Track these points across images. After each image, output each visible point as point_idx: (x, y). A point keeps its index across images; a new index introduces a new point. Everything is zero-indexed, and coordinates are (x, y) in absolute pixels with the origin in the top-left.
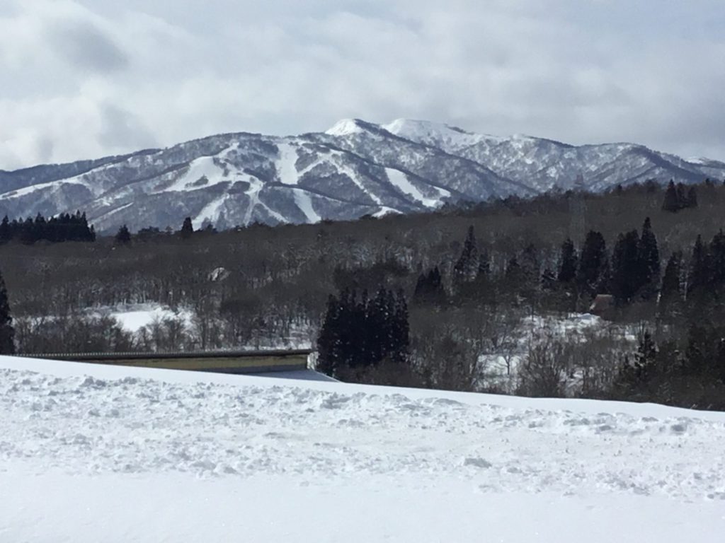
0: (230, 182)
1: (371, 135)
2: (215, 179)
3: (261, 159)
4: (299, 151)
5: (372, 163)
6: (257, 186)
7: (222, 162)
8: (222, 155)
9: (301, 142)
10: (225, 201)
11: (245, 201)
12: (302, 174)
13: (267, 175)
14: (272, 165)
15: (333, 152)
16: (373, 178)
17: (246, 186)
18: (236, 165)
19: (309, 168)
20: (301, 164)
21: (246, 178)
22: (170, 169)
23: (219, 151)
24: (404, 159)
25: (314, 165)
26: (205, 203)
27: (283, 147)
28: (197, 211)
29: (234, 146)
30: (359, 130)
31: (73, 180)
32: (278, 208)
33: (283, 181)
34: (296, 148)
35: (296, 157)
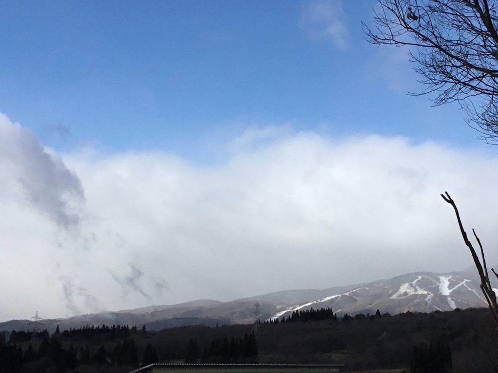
0: (418, 294)
2: (411, 292)
4: (449, 280)
6: (430, 296)
7: (414, 285)
8: (414, 283)
9: (450, 277)
12: (451, 290)
13: (436, 290)
14: (438, 286)
15: (465, 280)
17: (425, 296)
18: (421, 288)
19: (455, 288)
20: (450, 287)
21: (425, 292)
22: (390, 289)
23: (413, 281)
25: (457, 286)
27: (442, 278)
31: (347, 294)
32: (441, 306)
33: (444, 294)
34: (448, 279)
35: (449, 283)
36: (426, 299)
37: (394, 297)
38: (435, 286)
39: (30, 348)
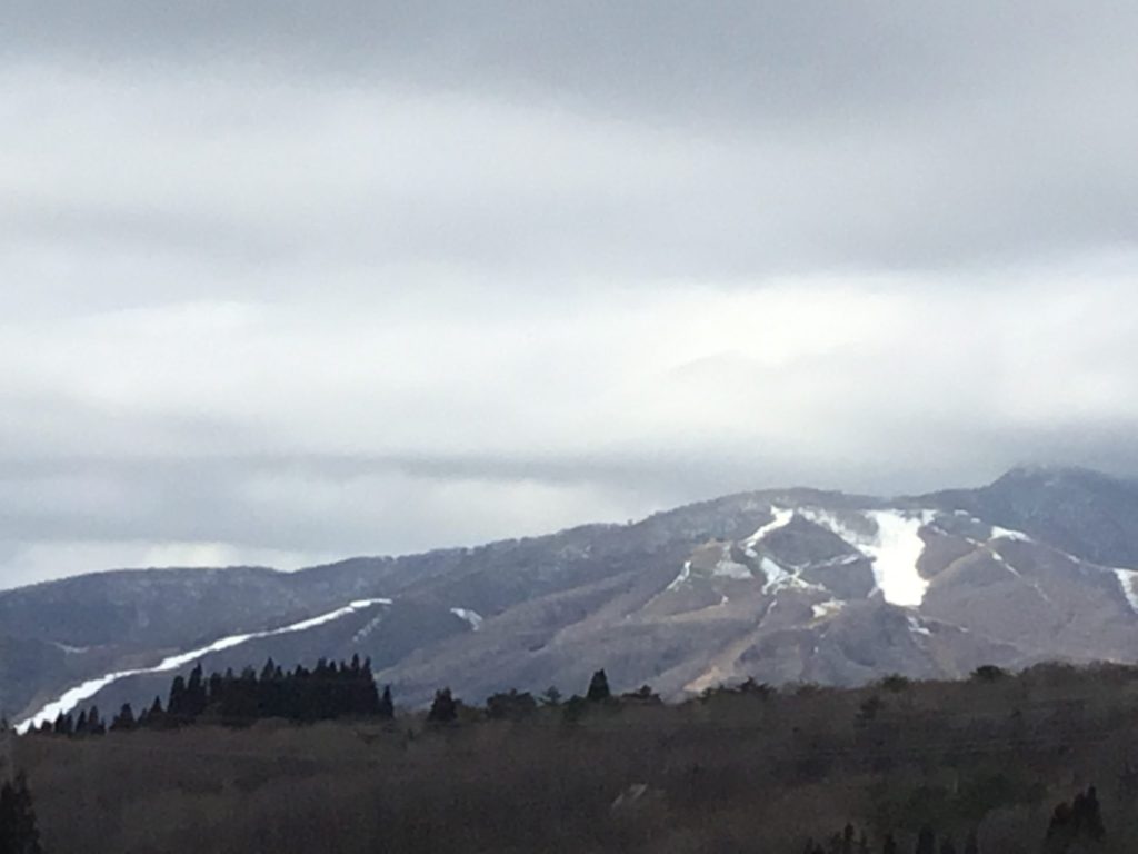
12: (932, 583)
13: (853, 584)
19: (951, 569)
27: (886, 519)
36: (811, 623)
38: (853, 558)
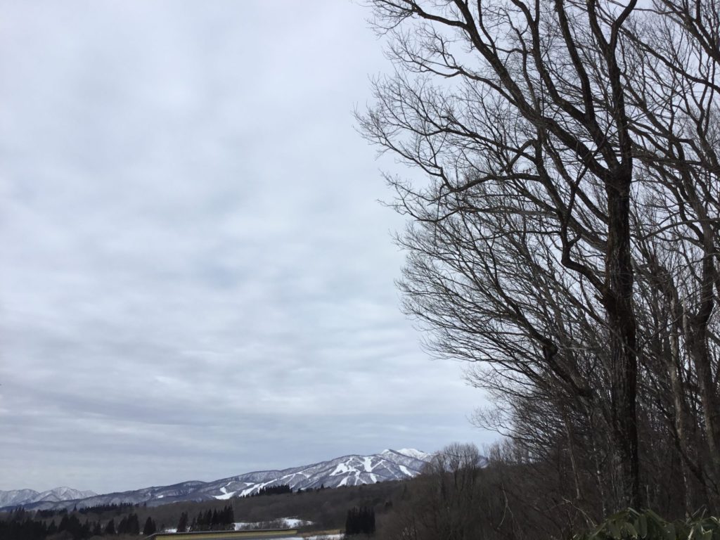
0: (349, 472)
1: (395, 454)
2: (345, 470)
3: (359, 463)
4: (372, 461)
5: (395, 463)
6: (358, 473)
7: (347, 465)
8: (347, 463)
9: (372, 458)
10: (348, 480)
11: (355, 478)
13: (362, 469)
14: (363, 466)
15: (382, 460)
16: (396, 469)
17: (353, 473)
18: (352, 466)
19: (376, 466)
20: (372, 465)
21: (355, 470)
22: (330, 468)
23: (346, 461)
24: (405, 462)
26: (342, 479)
27: (366, 459)
28: (339, 482)
29: (351, 459)
30: (390, 453)
31: (300, 473)
32: (366, 480)
33: (367, 471)
34: (370, 459)
35: (370, 463)
36: (356, 475)
37: (333, 474)
39: (53, 523)
